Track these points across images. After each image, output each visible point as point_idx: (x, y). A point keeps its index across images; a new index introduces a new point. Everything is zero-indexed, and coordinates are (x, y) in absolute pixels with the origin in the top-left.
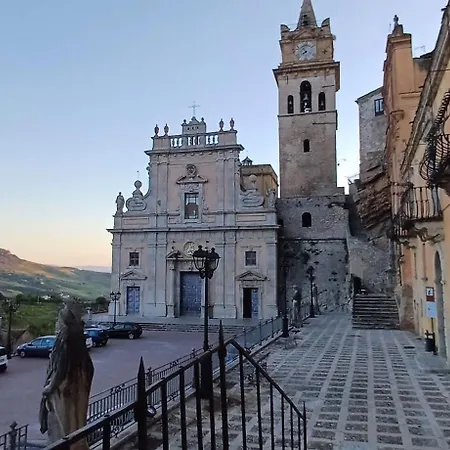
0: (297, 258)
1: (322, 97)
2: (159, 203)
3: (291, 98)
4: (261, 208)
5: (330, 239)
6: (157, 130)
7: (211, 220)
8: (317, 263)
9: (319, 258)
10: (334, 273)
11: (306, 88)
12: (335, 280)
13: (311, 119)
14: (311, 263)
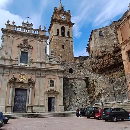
0: (69, 86)
1: (68, 33)
2: (6, 54)
3: (58, 30)
4: (57, 63)
5: (80, 79)
6: (8, 22)
7: (33, 65)
8: (76, 88)
9: (76, 86)
10: (83, 92)
11: (63, 29)
12: (84, 95)
13: (65, 39)
14: (74, 87)
